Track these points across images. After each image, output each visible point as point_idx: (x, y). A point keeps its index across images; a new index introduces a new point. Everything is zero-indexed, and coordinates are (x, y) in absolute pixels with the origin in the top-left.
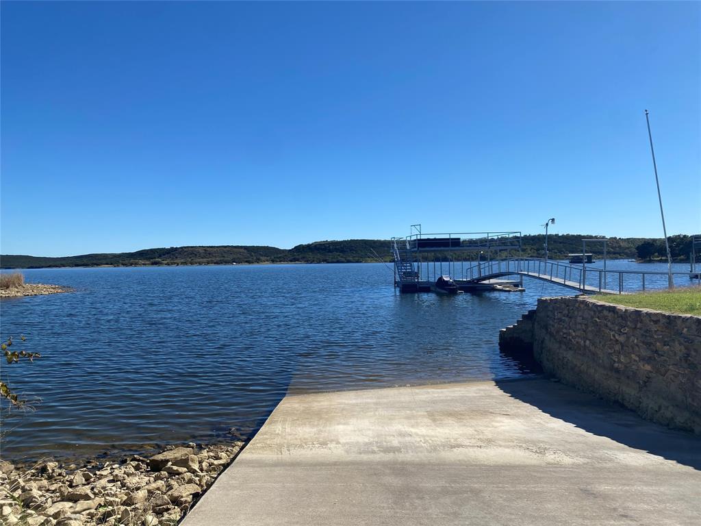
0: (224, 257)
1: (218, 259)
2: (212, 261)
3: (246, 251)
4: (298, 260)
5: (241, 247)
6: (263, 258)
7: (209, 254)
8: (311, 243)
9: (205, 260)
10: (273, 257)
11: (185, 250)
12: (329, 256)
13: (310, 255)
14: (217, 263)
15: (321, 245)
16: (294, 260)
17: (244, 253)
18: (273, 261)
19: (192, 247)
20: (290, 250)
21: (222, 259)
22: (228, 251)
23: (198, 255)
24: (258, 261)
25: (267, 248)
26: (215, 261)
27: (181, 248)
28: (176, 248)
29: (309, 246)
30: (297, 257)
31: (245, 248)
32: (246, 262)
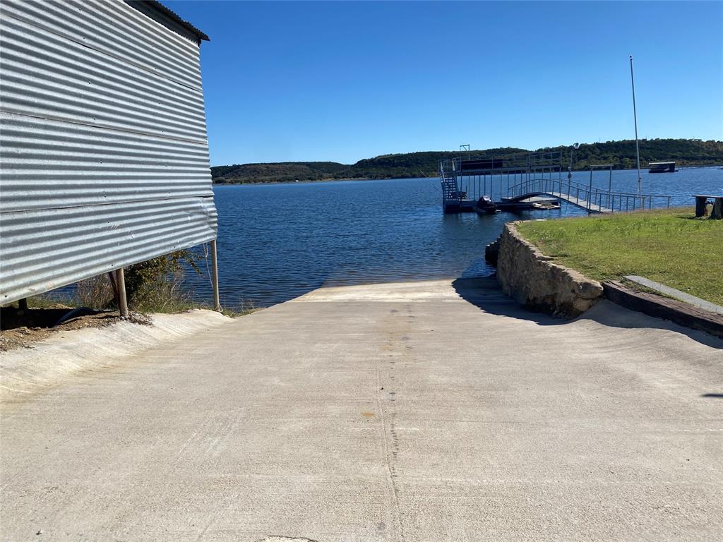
0: (286, 174)
1: (281, 176)
2: (275, 178)
3: (308, 168)
4: (361, 176)
5: (303, 163)
6: (325, 175)
7: (272, 171)
8: (374, 157)
9: (268, 177)
10: (335, 174)
11: (248, 167)
12: (394, 171)
13: (374, 171)
14: (279, 181)
15: (386, 159)
16: (357, 176)
17: (306, 169)
18: (336, 178)
19: (254, 164)
20: (352, 166)
21: (284, 176)
22: (290, 168)
23: (261, 172)
24: (321, 178)
25: (329, 164)
26: (278, 179)
27: (244, 165)
28: (239, 165)
29: (372, 161)
30: (360, 173)
31: (308, 164)
32: (309, 179)
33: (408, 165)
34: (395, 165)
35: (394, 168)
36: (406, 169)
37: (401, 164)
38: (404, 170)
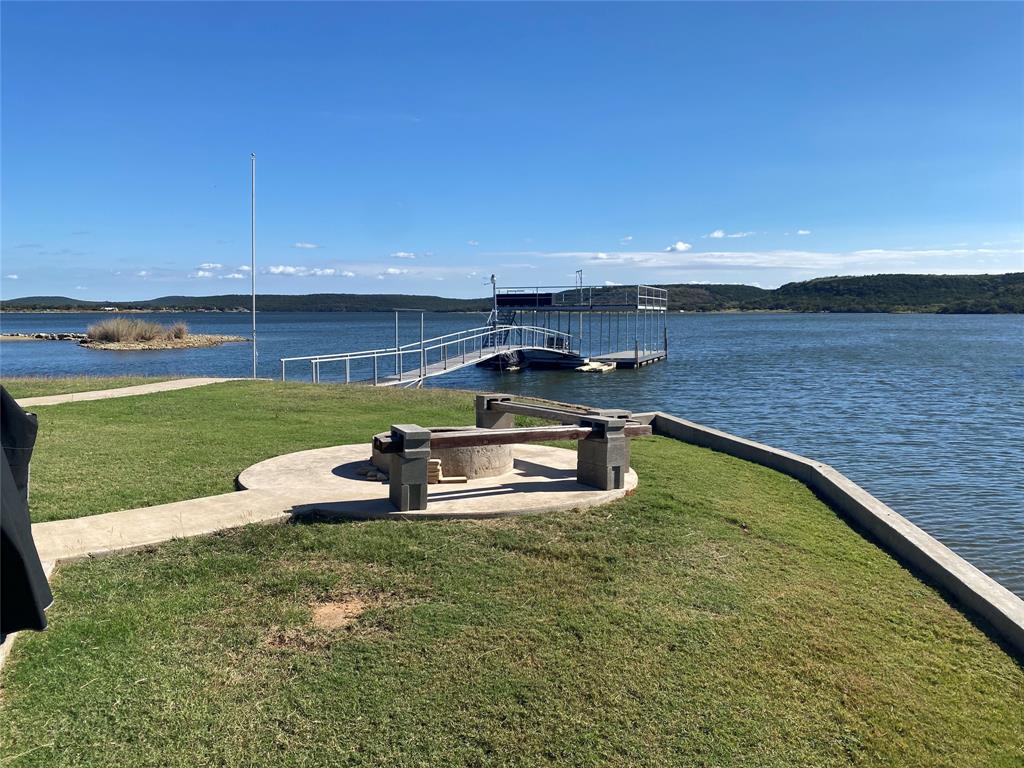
4: (782, 307)
12: (836, 302)
13: (804, 300)
15: (825, 283)
16: (776, 307)
20: (773, 291)
24: (719, 308)
29: (804, 285)
30: (782, 302)
32: (701, 309)
34: (838, 293)
35: (838, 297)
37: (850, 291)
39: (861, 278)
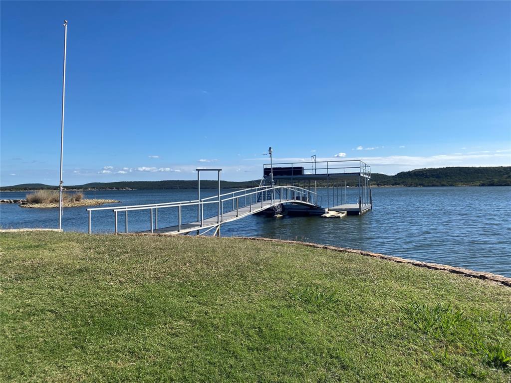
4: (399, 184)
12: (426, 181)
13: (409, 180)
16: (396, 184)
20: (393, 176)
29: (409, 173)
30: (398, 182)
33: (438, 177)
34: (427, 177)
35: (427, 179)
36: (437, 180)
37: (433, 176)
38: (435, 180)
39: (438, 169)
